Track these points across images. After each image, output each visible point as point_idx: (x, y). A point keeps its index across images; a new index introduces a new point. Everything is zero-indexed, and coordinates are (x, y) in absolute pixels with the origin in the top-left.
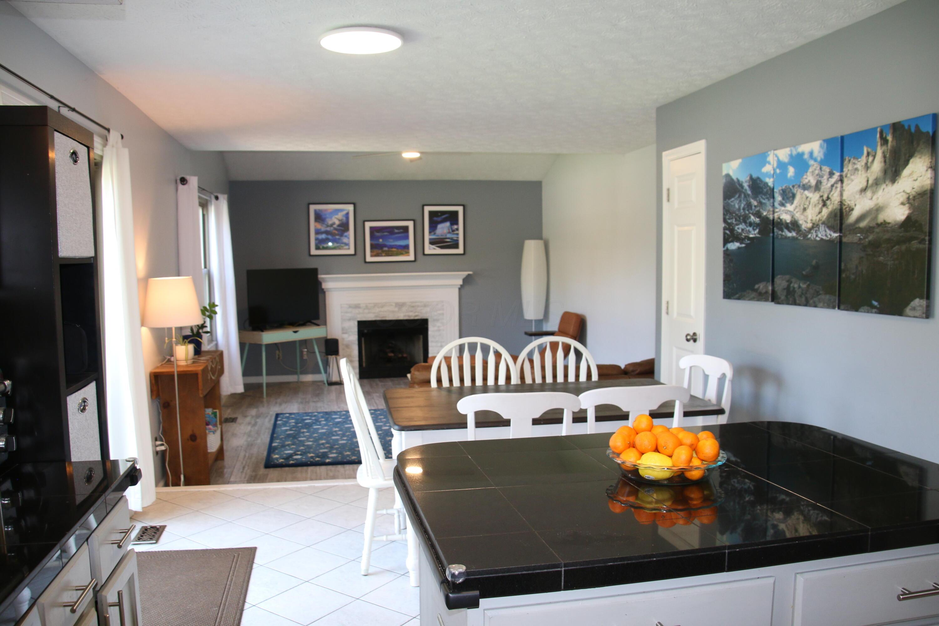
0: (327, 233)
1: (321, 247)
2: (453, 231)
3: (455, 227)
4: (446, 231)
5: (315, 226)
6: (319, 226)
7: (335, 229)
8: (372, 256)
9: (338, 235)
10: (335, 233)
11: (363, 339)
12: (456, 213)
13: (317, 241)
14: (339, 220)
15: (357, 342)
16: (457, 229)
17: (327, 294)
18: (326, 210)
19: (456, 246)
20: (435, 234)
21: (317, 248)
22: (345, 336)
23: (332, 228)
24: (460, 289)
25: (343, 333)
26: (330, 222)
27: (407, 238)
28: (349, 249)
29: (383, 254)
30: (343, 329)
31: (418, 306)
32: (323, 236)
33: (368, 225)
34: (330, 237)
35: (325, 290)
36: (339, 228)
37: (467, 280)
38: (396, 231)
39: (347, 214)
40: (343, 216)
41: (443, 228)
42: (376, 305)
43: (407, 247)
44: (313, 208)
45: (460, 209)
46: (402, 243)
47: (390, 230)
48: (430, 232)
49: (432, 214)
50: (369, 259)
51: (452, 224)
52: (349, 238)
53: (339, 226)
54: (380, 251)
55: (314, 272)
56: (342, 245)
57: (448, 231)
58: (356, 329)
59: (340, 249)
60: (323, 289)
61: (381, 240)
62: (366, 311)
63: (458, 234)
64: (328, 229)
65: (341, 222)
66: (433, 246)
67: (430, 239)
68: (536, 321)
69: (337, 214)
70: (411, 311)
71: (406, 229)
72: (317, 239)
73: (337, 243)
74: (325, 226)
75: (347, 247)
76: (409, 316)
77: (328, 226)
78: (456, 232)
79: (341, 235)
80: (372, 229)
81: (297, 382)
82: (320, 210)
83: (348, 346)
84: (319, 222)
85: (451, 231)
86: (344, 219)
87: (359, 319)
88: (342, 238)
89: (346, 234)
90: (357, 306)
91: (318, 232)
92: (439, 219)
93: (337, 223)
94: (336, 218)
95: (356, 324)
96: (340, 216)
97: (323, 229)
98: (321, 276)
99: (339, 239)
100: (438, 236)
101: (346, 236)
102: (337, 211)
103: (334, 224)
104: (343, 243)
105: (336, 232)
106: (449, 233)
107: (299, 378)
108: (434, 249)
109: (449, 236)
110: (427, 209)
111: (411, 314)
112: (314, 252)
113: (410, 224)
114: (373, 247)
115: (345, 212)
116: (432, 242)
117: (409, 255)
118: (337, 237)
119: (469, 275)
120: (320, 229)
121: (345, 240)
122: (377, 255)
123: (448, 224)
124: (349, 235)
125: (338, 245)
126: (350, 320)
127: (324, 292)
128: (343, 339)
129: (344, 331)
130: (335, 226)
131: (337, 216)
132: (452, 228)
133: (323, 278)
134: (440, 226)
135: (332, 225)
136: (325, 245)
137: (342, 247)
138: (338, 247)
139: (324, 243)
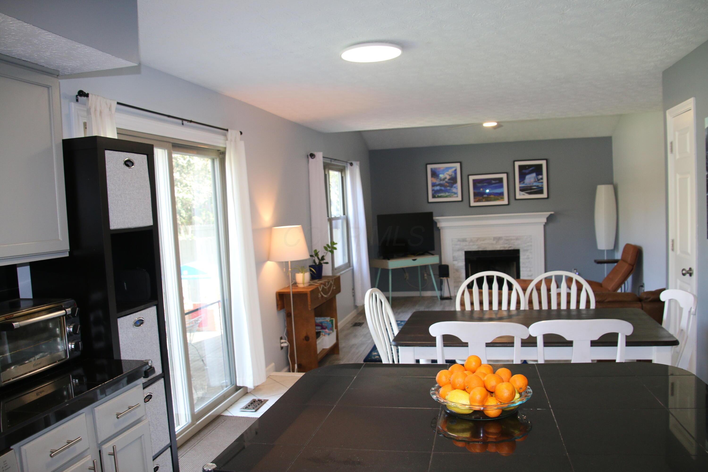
0: (440, 185)
1: (436, 196)
2: (538, 180)
3: (540, 177)
4: (533, 180)
5: (432, 181)
6: (434, 180)
7: (446, 182)
8: (475, 201)
9: (449, 186)
10: (446, 185)
11: (469, 265)
12: (540, 166)
13: (433, 192)
14: (450, 175)
15: (464, 267)
16: (542, 179)
17: (441, 231)
18: (439, 168)
19: (541, 192)
20: (524, 183)
21: (434, 197)
22: (455, 263)
23: (444, 182)
24: (545, 226)
25: (454, 260)
26: (443, 177)
27: (502, 187)
28: (457, 197)
29: (484, 200)
30: (454, 257)
31: (511, 240)
32: (438, 188)
33: (471, 178)
34: (443, 188)
35: (440, 228)
36: (449, 181)
37: (550, 219)
38: (493, 182)
39: (456, 170)
40: (452, 172)
41: (530, 178)
42: (478, 239)
43: (502, 194)
44: (429, 167)
45: (544, 163)
46: (498, 191)
47: (489, 182)
48: (520, 182)
49: (520, 167)
50: (473, 204)
51: (537, 175)
52: (457, 189)
53: (449, 179)
54: (481, 198)
55: (430, 215)
57: (534, 180)
58: (463, 257)
59: (450, 197)
60: (438, 228)
61: (481, 189)
62: (471, 244)
63: (542, 182)
64: (442, 182)
65: (451, 177)
66: (523, 193)
67: (520, 187)
68: (608, 251)
69: (448, 171)
70: (506, 244)
71: (501, 180)
72: (433, 190)
73: (449, 192)
74: (439, 180)
75: (456, 195)
76: (504, 247)
77: (441, 180)
78: (541, 181)
79: (452, 187)
80: (475, 181)
81: (419, 297)
82: (436, 169)
83: (457, 270)
84: (435, 178)
85: (537, 180)
86: (453, 174)
87: (466, 250)
88: (452, 189)
89: (455, 186)
90: (464, 240)
91: (434, 185)
92: (527, 171)
93: (448, 177)
94: (447, 174)
95: (464, 253)
96: (450, 172)
97: (438, 182)
98: (435, 218)
99: (450, 190)
100: (526, 184)
101: (455, 187)
102: (448, 169)
103: (445, 178)
104: (452, 193)
105: (448, 184)
106: (535, 182)
107: (420, 294)
108: (524, 195)
109: (535, 184)
110: (517, 164)
111: (506, 245)
112: (431, 200)
113: (504, 176)
114: (475, 195)
115: (453, 169)
116: (522, 190)
117: (503, 200)
118: (448, 188)
119: (551, 215)
120: (436, 183)
121: (454, 190)
122: (479, 201)
123: (534, 175)
124: (457, 186)
125: (449, 194)
126: (459, 250)
127: (439, 230)
128: (454, 265)
129: (455, 259)
130: (446, 180)
131: (447, 173)
132: (537, 178)
133: (437, 219)
134: (528, 177)
135: (444, 179)
136: (440, 195)
137: (452, 195)
138: (449, 195)
139: (439, 193)
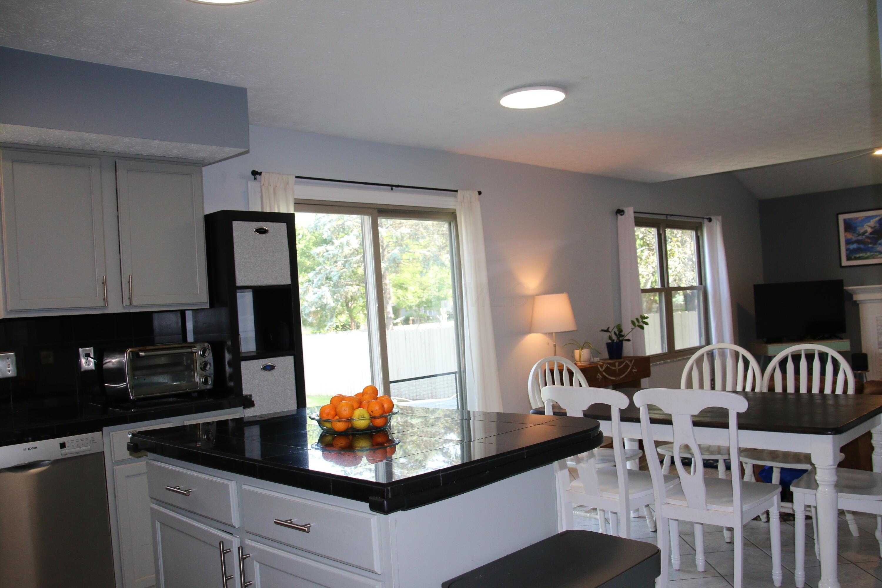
0: (858, 242)
1: (853, 257)
5: (845, 236)
6: (850, 236)
7: (867, 237)
9: (870, 243)
10: (867, 241)
13: (848, 252)
14: (872, 228)
17: (860, 306)
18: (856, 219)
21: (849, 259)
22: (881, 351)
23: (864, 237)
25: (879, 348)
26: (862, 231)
30: (879, 344)
32: (855, 246)
34: (862, 246)
35: (859, 302)
36: (872, 236)
40: (876, 222)
44: (842, 217)
53: (871, 234)
55: (839, 284)
56: (876, 254)
59: (874, 258)
64: (860, 238)
69: (869, 221)
72: (847, 250)
73: (871, 252)
74: (856, 235)
77: (859, 235)
79: (875, 244)
82: (850, 219)
84: (849, 232)
86: (878, 225)
88: (875, 246)
89: (878, 242)
91: (848, 242)
93: (869, 230)
94: (867, 225)
97: (854, 238)
99: (872, 248)
102: (869, 218)
103: (866, 232)
104: (876, 252)
105: (869, 241)
112: (845, 263)
115: (877, 219)
118: (870, 246)
120: (851, 239)
125: (872, 254)
127: (856, 305)
128: (880, 354)
130: (867, 234)
131: (869, 224)
135: (864, 234)
136: (858, 256)
137: (877, 255)
138: (871, 256)
139: (857, 254)
